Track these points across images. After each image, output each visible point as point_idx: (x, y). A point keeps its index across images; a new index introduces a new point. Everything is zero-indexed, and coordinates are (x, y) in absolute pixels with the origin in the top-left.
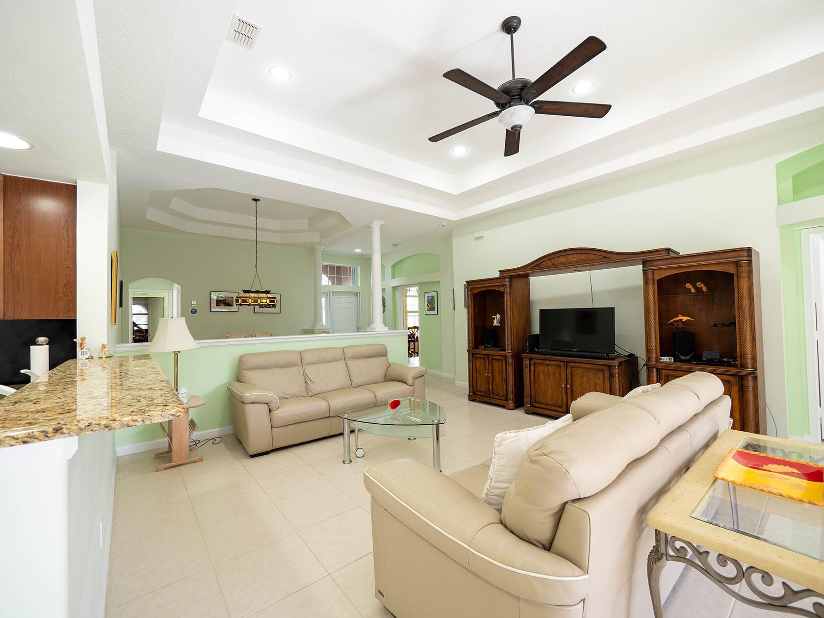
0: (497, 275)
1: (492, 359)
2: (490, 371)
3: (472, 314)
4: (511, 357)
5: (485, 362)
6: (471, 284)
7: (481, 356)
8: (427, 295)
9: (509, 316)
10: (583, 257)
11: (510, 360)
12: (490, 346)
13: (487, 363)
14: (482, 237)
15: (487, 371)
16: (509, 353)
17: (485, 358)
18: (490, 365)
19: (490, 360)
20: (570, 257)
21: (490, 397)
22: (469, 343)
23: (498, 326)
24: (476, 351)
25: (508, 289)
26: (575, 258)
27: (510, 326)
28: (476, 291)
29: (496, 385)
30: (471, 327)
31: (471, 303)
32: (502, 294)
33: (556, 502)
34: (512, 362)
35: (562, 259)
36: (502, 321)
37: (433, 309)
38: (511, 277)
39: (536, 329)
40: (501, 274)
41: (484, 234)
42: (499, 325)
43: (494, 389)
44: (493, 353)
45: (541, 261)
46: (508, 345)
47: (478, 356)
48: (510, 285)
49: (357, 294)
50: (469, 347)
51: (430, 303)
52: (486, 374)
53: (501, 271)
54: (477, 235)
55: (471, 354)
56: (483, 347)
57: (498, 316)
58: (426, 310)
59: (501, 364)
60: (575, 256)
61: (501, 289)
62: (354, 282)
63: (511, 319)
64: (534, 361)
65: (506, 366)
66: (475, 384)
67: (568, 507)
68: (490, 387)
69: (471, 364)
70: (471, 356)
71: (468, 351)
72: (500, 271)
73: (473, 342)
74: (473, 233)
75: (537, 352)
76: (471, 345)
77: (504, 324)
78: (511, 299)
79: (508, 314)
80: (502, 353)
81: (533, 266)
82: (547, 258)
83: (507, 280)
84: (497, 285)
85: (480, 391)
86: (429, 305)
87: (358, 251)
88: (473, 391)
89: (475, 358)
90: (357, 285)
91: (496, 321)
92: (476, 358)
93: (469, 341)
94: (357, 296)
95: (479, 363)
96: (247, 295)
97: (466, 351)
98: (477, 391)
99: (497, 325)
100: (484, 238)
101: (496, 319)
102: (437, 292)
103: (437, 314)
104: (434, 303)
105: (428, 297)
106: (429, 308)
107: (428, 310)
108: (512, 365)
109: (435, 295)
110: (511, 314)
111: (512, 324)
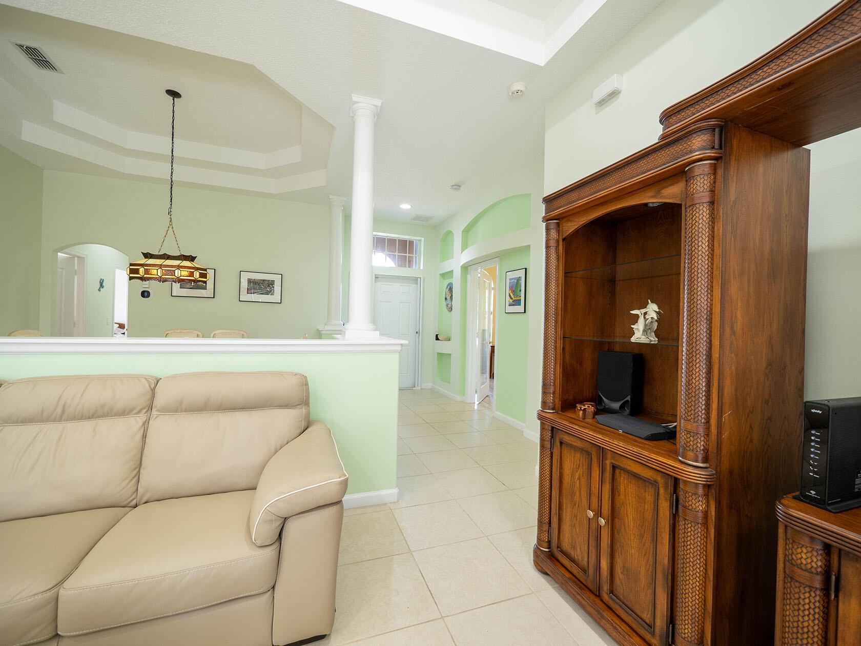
1: (614, 467)
2: (606, 509)
3: (556, 303)
4: (701, 491)
5: (591, 469)
6: (556, 203)
7: (578, 444)
8: (509, 276)
11: (697, 504)
12: (616, 405)
13: (597, 475)
15: (595, 501)
16: (697, 470)
17: (589, 454)
18: (607, 488)
19: (608, 468)
21: (599, 597)
22: (545, 393)
24: (565, 423)
25: (704, 184)
27: (703, 347)
28: (571, 227)
29: (626, 570)
30: (551, 342)
31: (558, 266)
34: (706, 515)
36: (668, 328)
37: (519, 303)
40: (668, 124)
41: (625, 79)
42: (654, 340)
43: (617, 581)
44: (619, 445)
47: (569, 440)
50: (544, 404)
51: (513, 291)
53: (669, 113)
54: (601, 92)
55: (547, 427)
56: (591, 411)
57: (652, 309)
58: (507, 304)
59: (649, 497)
62: (417, 262)
65: (676, 517)
66: (557, 525)
69: (548, 462)
71: (539, 418)
73: (559, 389)
76: (550, 398)
77: (677, 339)
80: (659, 457)
85: (571, 558)
86: (512, 295)
87: (405, 206)
88: (548, 543)
89: (558, 443)
90: (419, 267)
92: (561, 443)
93: (545, 386)
95: (572, 467)
96: (151, 261)
98: (562, 551)
99: (644, 340)
101: (641, 320)
102: (526, 269)
103: (525, 312)
104: (520, 291)
105: (510, 279)
106: (511, 301)
107: (509, 305)
108: (705, 524)
109: (522, 274)
110: (717, 293)
111: (716, 342)
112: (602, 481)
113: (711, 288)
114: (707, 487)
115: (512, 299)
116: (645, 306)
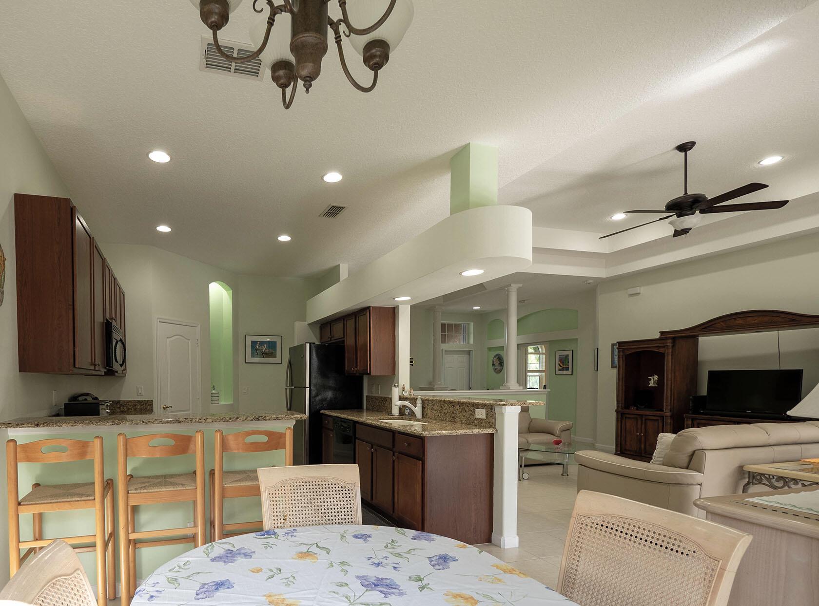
0: (657, 336)
1: (646, 420)
2: (643, 430)
3: (622, 375)
4: (669, 417)
5: (637, 423)
6: (623, 344)
7: (632, 416)
8: (559, 353)
9: (670, 376)
10: (766, 319)
11: (669, 421)
12: (643, 407)
13: (639, 422)
14: (638, 294)
15: (639, 431)
16: (668, 413)
17: (636, 418)
18: (643, 426)
19: (644, 420)
20: (749, 319)
21: (641, 456)
22: (618, 403)
23: (655, 387)
24: (627, 411)
25: (670, 351)
26: (755, 320)
27: (670, 386)
28: (629, 352)
29: (650, 445)
30: (621, 387)
31: (623, 363)
32: (662, 355)
33: (690, 449)
34: (670, 423)
35: (740, 321)
36: (660, 382)
37: (567, 369)
38: (674, 339)
39: (704, 391)
40: (661, 335)
41: (642, 290)
42: (657, 386)
43: (646, 449)
44: (647, 413)
45: (713, 323)
46: (667, 405)
47: (628, 416)
48: (673, 347)
49: (469, 353)
50: (618, 407)
51: (563, 363)
52: (638, 434)
53: (662, 333)
54: (631, 291)
55: (620, 414)
56: (635, 408)
57: (656, 377)
58: (557, 369)
59: (656, 424)
60: (756, 318)
61: (661, 350)
62: (466, 339)
63: (671, 380)
64: (698, 421)
65: (663, 426)
66: (623, 443)
67: (696, 452)
68: (643, 446)
69: (620, 424)
70: (620, 416)
71: (616, 411)
72: (660, 332)
73: (623, 402)
74: (627, 289)
75: (703, 414)
76: (620, 405)
77: (663, 385)
78: (673, 361)
79: (668, 374)
80: (659, 413)
81: (703, 327)
82: (721, 320)
83: (670, 341)
84: (656, 347)
85: (629, 450)
86: (561, 364)
87: (477, 308)
88: (620, 450)
89: (624, 418)
90: (468, 343)
91: (653, 381)
92: (626, 418)
93: (618, 401)
94: (470, 355)
95: (630, 424)
97: (614, 411)
98: (626, 450)
99: (653, 385)
100: (641, 294)
102: (573, 350)
103: (572, 374)
104: (568, 362)
105: (559, 355)
106: (560, 368)
107: (559, 370)
108: (670, 425)
109: (570, 353)
110: (673, 375)
111: (673, 385)
112: (642, 424)
113: (671, 374)
114: (671, 416)
115: (561, 366)
116: (654, 376)
